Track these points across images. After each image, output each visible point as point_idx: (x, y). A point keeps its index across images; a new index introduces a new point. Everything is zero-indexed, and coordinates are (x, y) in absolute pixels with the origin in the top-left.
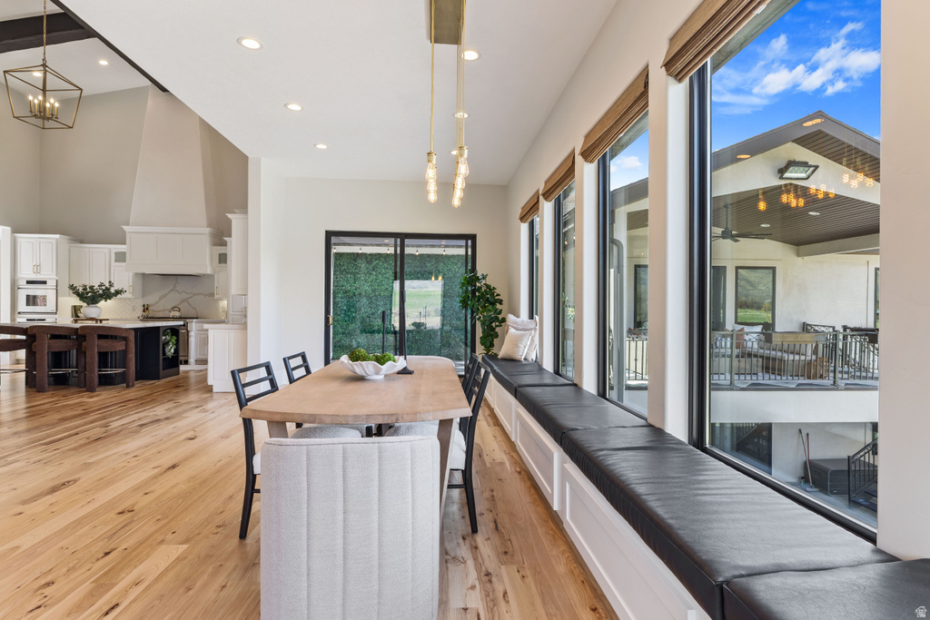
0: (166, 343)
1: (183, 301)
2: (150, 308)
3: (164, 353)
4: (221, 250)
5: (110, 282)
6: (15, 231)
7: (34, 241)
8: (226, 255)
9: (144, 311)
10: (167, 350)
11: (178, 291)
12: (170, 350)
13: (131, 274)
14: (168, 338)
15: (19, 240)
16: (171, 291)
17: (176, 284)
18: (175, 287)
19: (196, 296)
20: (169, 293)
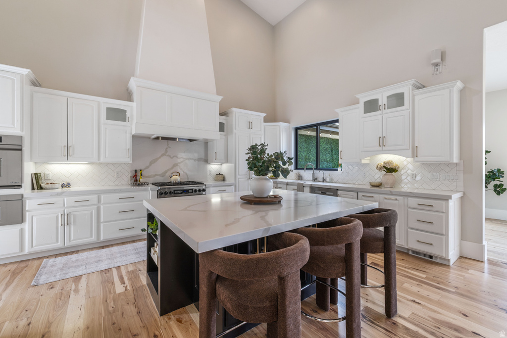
1: (174, 166)
11: (169, 156)
16: (163, 155)
17: (167, 148)
18: (166, 151)
19: (187, 161)
20: (160, 157)
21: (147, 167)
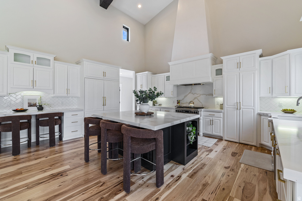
0: (189, 133)
1: (195, 98)
2: (180, 102)
3: (188, 140)
4: (218, 67)
5: (154, 88)
6: (136, 73)
7: (140, 75)
8: (221, 70)
9: (178, 103)
10: (189, 137)
11: (192, 93)
12: (192, 138)
13: (172, 86)
14: (190, 129)
15: (137, 76)
16: (189, 93)
17: (191, 90)
18: (191, 91)
19: (202, 96)
20: (188, 94)
21: (183, 99)
